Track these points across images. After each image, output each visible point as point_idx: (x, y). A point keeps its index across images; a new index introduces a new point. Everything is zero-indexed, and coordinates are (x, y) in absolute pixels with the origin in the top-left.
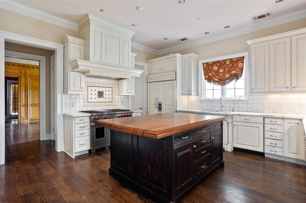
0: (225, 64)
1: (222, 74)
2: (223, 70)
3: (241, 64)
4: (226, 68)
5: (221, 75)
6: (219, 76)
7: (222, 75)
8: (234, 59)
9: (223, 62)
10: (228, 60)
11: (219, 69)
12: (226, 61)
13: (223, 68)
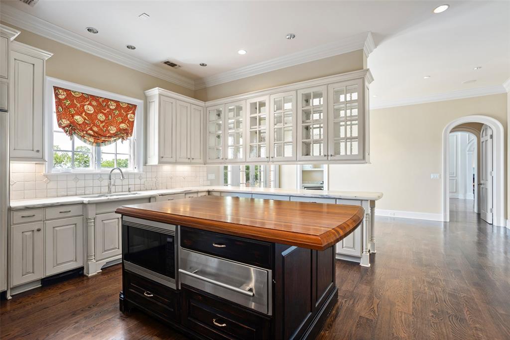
0: (108, 107)
1: (104, 124)
2: (104, 117)
3: (132, 115)
4: (110, 116)
5: (101, 125)
6: (98, 126)
7: (103, 127)
8: (122, 103)
9: (103, 101)
10: (112, 102)
11: (96, 113)
12: (109, 103)
13: (104, 114)
